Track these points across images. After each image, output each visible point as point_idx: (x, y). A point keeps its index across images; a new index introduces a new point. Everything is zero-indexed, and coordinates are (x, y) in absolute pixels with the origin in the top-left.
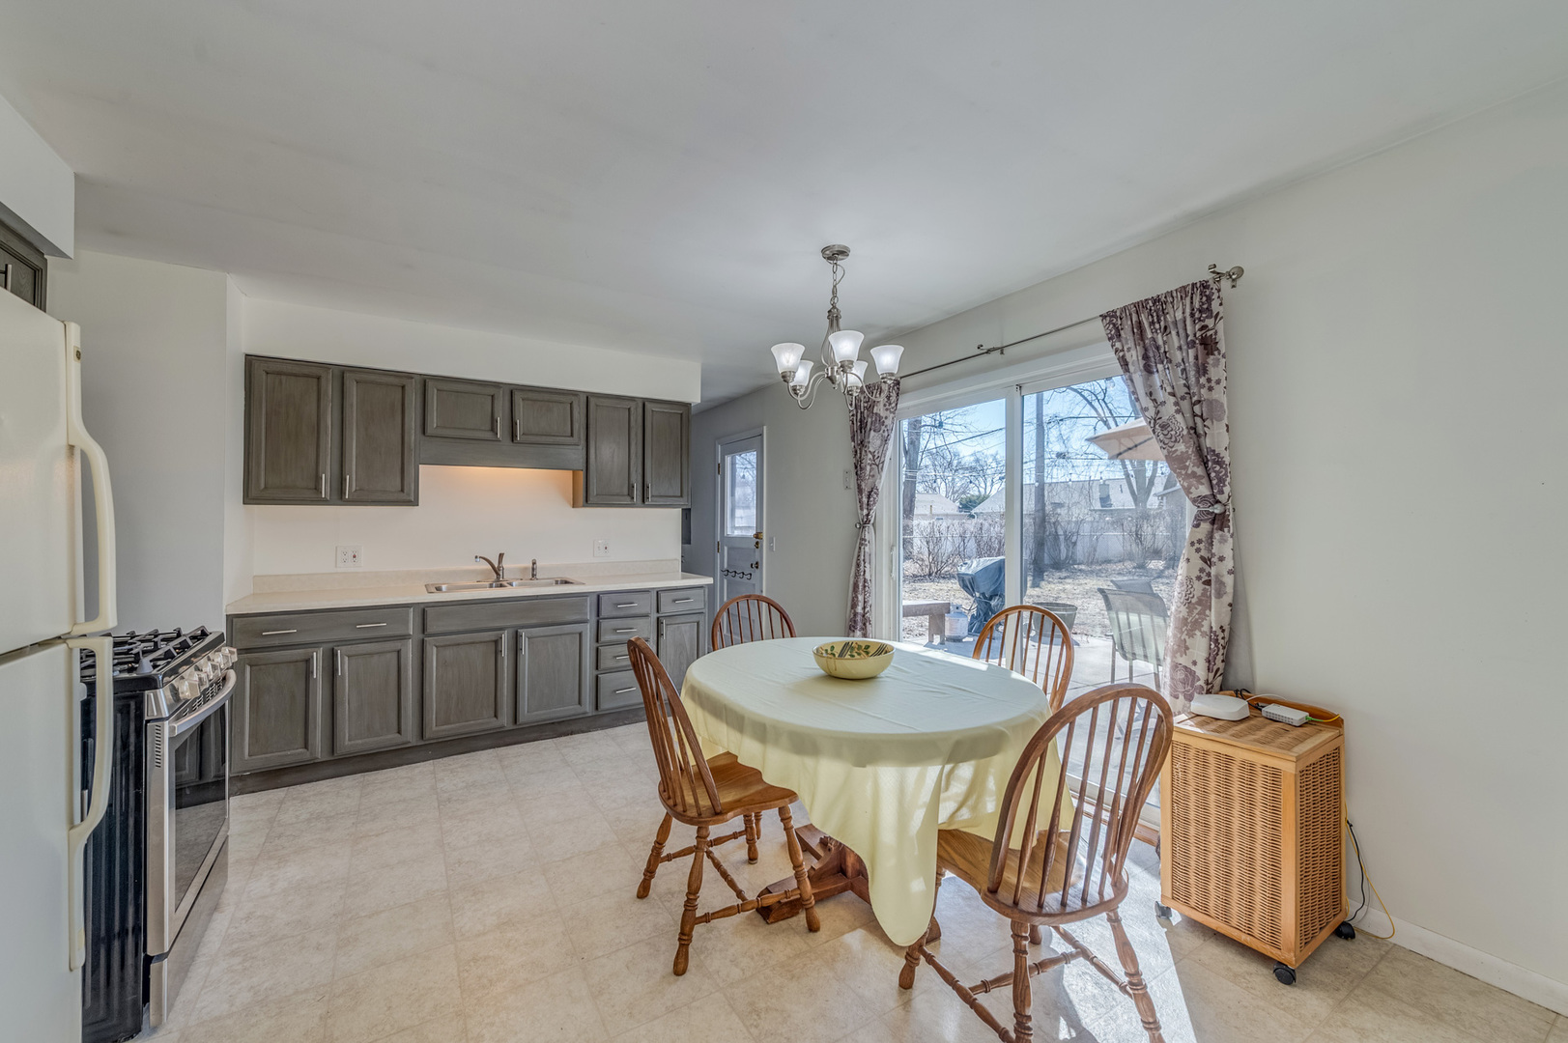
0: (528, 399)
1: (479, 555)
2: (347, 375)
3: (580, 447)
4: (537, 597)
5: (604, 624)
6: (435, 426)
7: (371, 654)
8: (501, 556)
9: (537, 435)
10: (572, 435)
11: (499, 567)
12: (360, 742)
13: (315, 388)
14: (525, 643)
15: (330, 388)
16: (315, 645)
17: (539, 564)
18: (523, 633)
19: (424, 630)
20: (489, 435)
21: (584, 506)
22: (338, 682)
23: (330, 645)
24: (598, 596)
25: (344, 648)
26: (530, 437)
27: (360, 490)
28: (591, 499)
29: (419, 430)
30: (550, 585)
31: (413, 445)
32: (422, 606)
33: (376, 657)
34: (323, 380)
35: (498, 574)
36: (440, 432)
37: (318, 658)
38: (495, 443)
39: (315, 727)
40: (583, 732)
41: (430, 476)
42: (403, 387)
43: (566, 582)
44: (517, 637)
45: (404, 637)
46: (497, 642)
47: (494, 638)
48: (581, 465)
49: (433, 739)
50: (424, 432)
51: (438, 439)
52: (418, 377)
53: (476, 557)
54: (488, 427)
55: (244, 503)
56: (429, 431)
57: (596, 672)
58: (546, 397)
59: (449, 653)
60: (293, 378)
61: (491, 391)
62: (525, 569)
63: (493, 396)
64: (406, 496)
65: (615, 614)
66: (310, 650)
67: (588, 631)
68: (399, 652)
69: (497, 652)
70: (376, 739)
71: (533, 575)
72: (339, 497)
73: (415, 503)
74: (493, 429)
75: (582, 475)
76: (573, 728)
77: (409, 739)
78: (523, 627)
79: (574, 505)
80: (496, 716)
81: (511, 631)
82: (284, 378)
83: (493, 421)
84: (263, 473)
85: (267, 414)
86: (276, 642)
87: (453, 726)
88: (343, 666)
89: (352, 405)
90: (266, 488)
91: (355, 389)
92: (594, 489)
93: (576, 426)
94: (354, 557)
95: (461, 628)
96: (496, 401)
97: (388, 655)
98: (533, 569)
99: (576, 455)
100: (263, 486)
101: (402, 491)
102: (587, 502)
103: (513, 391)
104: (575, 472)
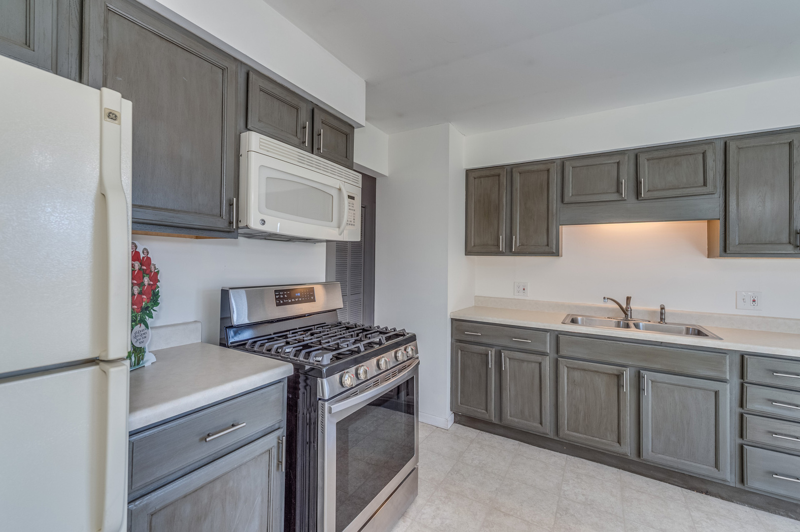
0: (653, 159)
1: (606, 297)
2: (514, 170)
3: (716, 196)
4: (661, 344)
5: (751, 390)
6: (571, 195)
7: (523, 361)
8: (628, 299)
9: (663, 190)
10: (705, 184)
11: (627, 308)
12: (516, 420)
13: (497, 182)
14: (647, 385)
15: (504, 180)
16: (491, 346)
17: (668, 309)
18: (646, 375)
19: (558, 351)
20: (615, 197)
21: (721, 256)
22: (503, 374)
23: (500, 348)
24: (742, 357)
25: (506, 352)
26: (655, 193)
27: (522, 245)
28: (731, 248)
29: (559, 199)
30: (679, 333)
31: (555, 211)
32: (556, 333)
33: (525, 364)
34: (501, 176)
35: (626, 314)
36: (574, 199)
37: (492, 353)
38: (621, 202)
39: (491, 400)
40: (722, 498)
41: (568, 234)
42: (548, 170)
43: (699, 333)
44: (639, 378)
45: (544, 354)
46: (619, 377)
47: (616, 373)
48: (718, 212)
49: (565, 439)
50: (562, 201)
51: (573, 205)
52: (559, 161)
53: (604, 298)
54: (614, 189)
55: (466, 255)
56: (566, 200)
57: (739, 441)
58: (673, 152)
59: (577, 375)
60: (487, 178)
61: (616, 159)
62: (653, 313)
63: (618, 163)
64: (552, 250)
65: (768, 381)
66: (488, 348)
67: (729, 394)
68: (540, 363)
69: (619, 386)
70: (526, 422)
71: (661, 319)
72: (510, 251)
73: (556, 253)
74: (618, 191)
75: (718, 225)
76: (711, 488)
77: (548, 431)
78: (646, 369)
79: (710, 255)
80: (619, 442)
81: (633, 370)
82: (482, 179)
83: (619, 183)
84: (473, 238)
85: (475, 203)
86: (472, 339)
87: (581, 435)
88: (506, 365)
89: (517, 189)
90: (474, 246)
91: (519, 178)
92: (734, 238)
93: (710, 175)
94: (524, 289)
95: (586, 357)
96: (621, 167)
97: (533, 364)
98: (662, 314)
99: (713, 204)
100: (473, 245)
101: (548, 245)
102: (726, 251)
103: (637, 154)
104: (709, 221)
